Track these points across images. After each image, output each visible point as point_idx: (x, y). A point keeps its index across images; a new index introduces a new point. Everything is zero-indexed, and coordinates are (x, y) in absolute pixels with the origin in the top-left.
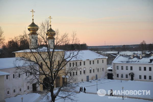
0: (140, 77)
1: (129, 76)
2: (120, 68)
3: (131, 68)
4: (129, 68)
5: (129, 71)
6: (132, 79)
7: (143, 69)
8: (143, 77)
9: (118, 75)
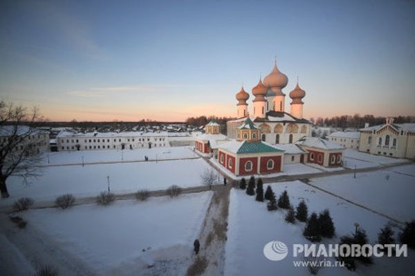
0: (86, 147)
1: (75, 148)
2: (65, 141)
3: (77, 141)
4: (75, 141)
5: (75, 143)
6: (78, 149)
7: (88, 141)
8: (88, 148)
9: (63, 148)
